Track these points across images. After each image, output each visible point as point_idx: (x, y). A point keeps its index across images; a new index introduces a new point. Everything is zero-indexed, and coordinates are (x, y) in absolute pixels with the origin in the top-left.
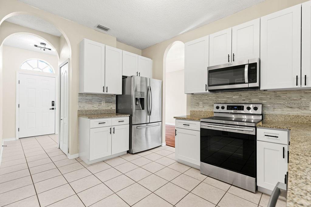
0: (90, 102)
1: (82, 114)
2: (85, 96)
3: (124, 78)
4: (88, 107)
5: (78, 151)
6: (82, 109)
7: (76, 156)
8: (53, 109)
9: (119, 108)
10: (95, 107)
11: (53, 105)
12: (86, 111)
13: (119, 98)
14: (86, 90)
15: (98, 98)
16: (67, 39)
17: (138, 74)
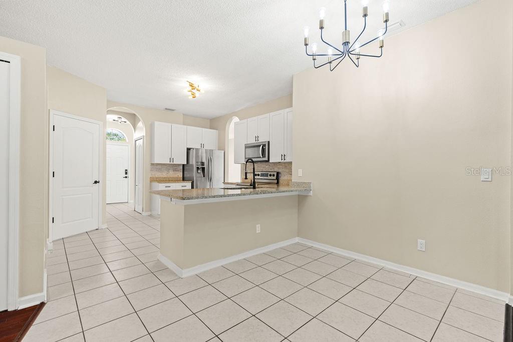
0: (160, 170)
1: (153, 180)
2: (156, 166)
3: (188, 150)
4: (158, 175)
5: (150, 210)
6: (154, 176)
7: (149, 213)
8: (126, 177)
9: (185, 176)
10: (164, 174)
11: (126, 173)
12: (157, 178)
13: (185, 168)
14: (156, 161)
15: (166, 167)
16: (140, 119)
17: (203, 146)
